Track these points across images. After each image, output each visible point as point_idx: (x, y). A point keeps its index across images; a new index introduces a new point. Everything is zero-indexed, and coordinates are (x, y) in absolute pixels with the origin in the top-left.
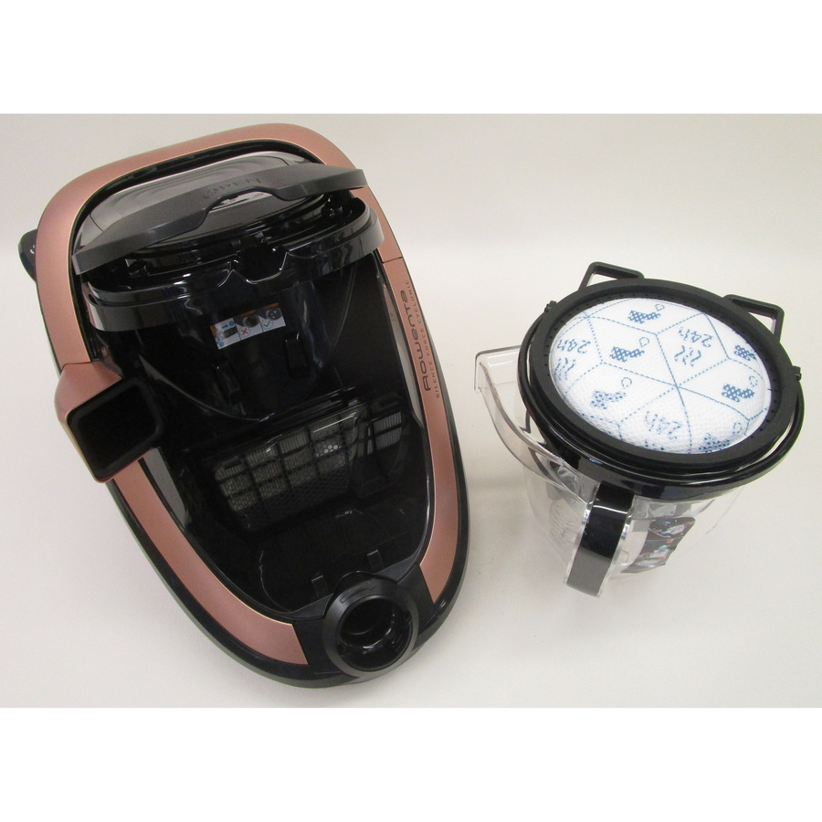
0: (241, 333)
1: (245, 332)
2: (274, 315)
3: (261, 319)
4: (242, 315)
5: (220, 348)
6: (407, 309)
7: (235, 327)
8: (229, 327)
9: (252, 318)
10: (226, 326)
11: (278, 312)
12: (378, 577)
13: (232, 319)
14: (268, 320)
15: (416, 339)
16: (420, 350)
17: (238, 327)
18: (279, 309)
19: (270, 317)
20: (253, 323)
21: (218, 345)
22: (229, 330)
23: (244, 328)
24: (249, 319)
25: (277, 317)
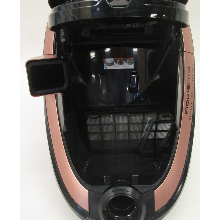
0: (115, 66)
1: (116, 66)
2: (131, 62)
3: (125, 63)
4: (118, 59)
5: (105, 69)
6: (188, 75)
7: (113, 63)
8: (111, 62)
9: (121, 61)
10: (110, 61)
11: (132, 61)
12: (133, 187)
13: (113, 59)
14: (127, 64)
15: (189, 90)
16: (188, 95)
17: (115, 63)
18: (133, 61)
19: (129, 63)
20: (121, 63)
21: (104, 68)
22: (110, 63)
23: (116, 64)
24: (120, 61)
25: (131, 64)
